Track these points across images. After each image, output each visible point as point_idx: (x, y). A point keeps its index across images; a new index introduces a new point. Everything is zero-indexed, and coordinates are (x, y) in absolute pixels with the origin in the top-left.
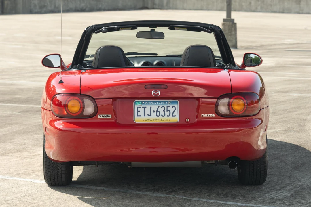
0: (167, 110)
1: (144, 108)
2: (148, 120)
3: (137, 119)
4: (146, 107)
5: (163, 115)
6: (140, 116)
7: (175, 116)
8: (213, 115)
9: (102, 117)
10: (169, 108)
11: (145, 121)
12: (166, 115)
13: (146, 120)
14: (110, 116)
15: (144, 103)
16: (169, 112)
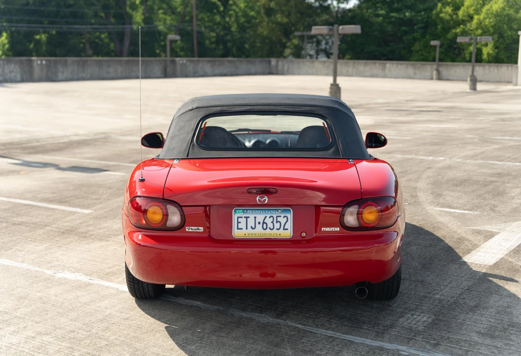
0: (277, 222)
1: (247, 218)
2: (252, 235)
3: (237, 234)
4: (249, 217)
5: (272, 228)
6: (242, 229)
7: (287, 229)
8: (338, 229)
9: (190, 230)
10: (279, 219)
11: (247, 235)
12: (275, 229)
13: (249, 234)
14: (201, 229)
15: (247, 211)
16: (279, 223)
